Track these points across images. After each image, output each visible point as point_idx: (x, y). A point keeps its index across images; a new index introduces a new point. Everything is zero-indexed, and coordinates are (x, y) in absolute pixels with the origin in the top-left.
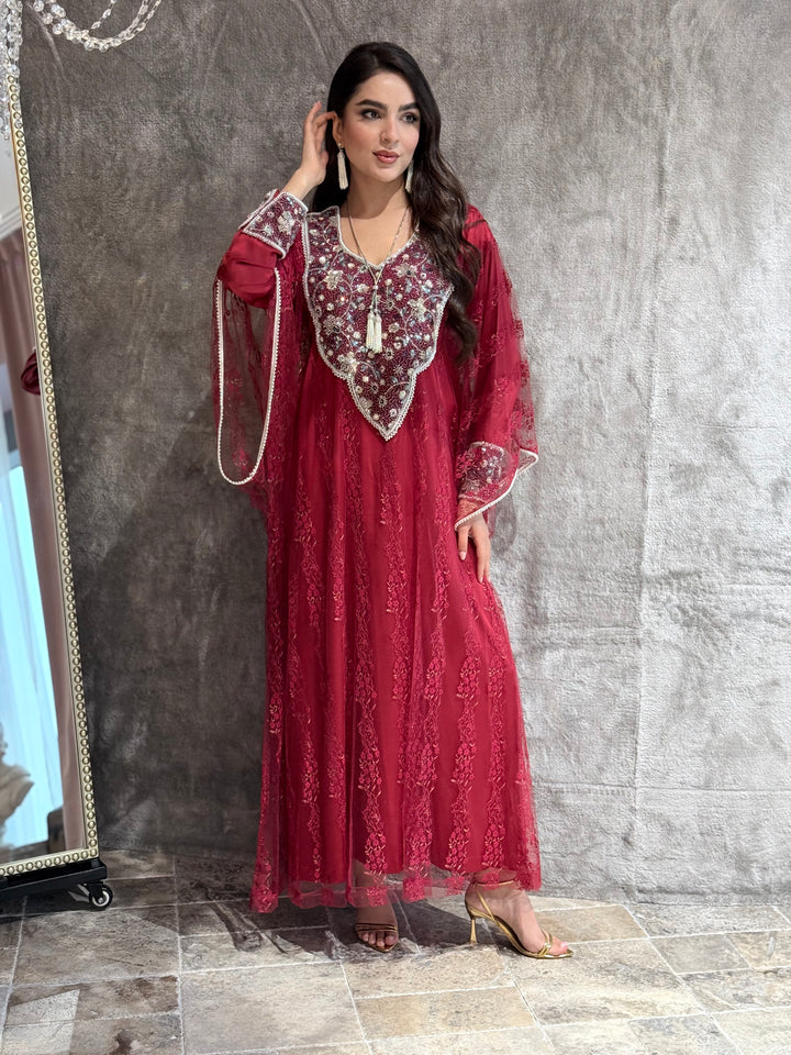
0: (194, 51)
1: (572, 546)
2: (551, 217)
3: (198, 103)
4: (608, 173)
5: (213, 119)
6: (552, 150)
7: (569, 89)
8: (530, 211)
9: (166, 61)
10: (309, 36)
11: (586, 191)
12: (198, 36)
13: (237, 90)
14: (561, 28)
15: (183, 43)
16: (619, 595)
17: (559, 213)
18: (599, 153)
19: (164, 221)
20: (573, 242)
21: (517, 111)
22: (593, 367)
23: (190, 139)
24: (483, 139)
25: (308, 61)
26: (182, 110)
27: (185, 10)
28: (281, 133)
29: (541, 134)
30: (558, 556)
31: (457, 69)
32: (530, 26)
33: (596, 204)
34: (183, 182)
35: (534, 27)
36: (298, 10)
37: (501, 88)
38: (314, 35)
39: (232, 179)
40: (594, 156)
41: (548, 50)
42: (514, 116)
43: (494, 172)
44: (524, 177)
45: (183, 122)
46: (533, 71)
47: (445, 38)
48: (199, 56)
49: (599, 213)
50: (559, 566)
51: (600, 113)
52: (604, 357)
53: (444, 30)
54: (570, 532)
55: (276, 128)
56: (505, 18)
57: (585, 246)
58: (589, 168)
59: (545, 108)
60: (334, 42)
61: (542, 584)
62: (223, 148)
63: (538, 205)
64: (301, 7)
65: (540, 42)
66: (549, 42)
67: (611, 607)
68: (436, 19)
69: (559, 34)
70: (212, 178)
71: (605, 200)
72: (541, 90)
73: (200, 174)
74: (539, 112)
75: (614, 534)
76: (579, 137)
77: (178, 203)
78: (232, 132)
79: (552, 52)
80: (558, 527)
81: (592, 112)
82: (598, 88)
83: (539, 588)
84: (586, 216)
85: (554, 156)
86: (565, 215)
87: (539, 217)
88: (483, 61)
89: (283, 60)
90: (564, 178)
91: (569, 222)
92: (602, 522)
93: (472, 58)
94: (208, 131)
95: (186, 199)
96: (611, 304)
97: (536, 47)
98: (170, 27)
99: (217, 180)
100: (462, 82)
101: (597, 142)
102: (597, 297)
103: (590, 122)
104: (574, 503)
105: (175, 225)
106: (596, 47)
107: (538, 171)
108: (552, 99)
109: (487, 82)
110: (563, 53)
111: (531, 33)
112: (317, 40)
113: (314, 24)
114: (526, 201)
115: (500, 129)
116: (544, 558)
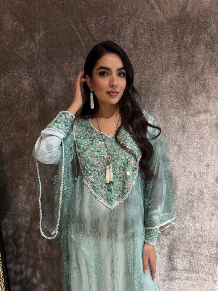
0: (39, 51)
1: (189, 244)
2: (183, 113)
3: (41, 71)
4: (210, 93)
5: (47, 77)
6: (184, 83)
7: (193, 56)
8: (173, 110)
9: (29, 56)
10: (79, 41)
11: (200, 102)
12: (39, 45)
13: (54, 65)
14: (189, 28)
15: (34, 48)
16: (207, 264)
17: (186, 111)
18: (206, 84)
19: (33, 115)
20: (193, 124)
21: (168, 67)
22: (200, 176)
23: (39, 85)
24: (152, 80)
25: (79, 51)
26: (36, 74)
27: (34, 35)
28: (71, 81)
29: (179, 77)
30: (182, 247)
31: (140, 50)
32: (174, 28)
33: (204, 107)
34: (38, 100)
35: (176, 28)
36: (74, 31)
37: (161, 57)
38: (81, 40)
39: (54, 99)
40: (203, 86)
41: (182, 38)
42: (167, 69)
43: (157, 94)
44: (171, 96)
45: (36, 78)
46: (176, 49)
47: (135, 36)
48: (40, 53)
49: (205, 111)
50: (183, 251)
51: (207, 67)
52: (205, 172)
53: (135, 33)
54: (188, 239)
55: (69, 79)
56: (162, 25)
57: (198, 126)
58: (201, 91)
59: (181, 65)
60: (89, 43)
61: (176, 257)
62: (51, 87)
63: (177, 108)
64: (75, 29)
65: (179, 35)
66: (184, 34)
67: (204, 267)
68: (131, 28)
69: (189, 31)
70: (47, 98)
71: (208, 106)
72: (179, 57)
73: (43, 97)
74: (178, 67)
75: (207, 241)
76: (197, 78)
77: (37, 108)
78: (53, 81)
79: (185, 39)
80: (182, 236)
81: (204, 66)
82: (207, 55)
83: (174, 258)
84: (199, 112)
85: (185, 87)
86: (189, 112)
87: (177, 113)
88: (152, 46)
89: (70, 52)
90: (189, 96)
91: (191, 115)
92: (202, 237)
93: (147, 45)
94: (45, 81)
95: (39, 107)
96: (209, 150)
97: (177, 37)
98: (30, 42)
99: (49, 99)
100: (143, 55)
101: (205, 80)
102: (203, 147)
103: (203, 70)
104: (190, 229)
105: (36, 116)
106: (206, 35)
107: (177, 93)
108: (184, 61)
109: (154, 55)
110: (190, 39)
111: (175, 31)
112: (82, 42)
113: (81, 35)
114: (172, 106)
115: (160, 75)
116: (176, 247)
